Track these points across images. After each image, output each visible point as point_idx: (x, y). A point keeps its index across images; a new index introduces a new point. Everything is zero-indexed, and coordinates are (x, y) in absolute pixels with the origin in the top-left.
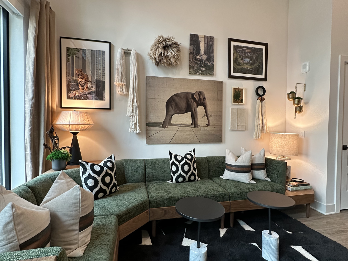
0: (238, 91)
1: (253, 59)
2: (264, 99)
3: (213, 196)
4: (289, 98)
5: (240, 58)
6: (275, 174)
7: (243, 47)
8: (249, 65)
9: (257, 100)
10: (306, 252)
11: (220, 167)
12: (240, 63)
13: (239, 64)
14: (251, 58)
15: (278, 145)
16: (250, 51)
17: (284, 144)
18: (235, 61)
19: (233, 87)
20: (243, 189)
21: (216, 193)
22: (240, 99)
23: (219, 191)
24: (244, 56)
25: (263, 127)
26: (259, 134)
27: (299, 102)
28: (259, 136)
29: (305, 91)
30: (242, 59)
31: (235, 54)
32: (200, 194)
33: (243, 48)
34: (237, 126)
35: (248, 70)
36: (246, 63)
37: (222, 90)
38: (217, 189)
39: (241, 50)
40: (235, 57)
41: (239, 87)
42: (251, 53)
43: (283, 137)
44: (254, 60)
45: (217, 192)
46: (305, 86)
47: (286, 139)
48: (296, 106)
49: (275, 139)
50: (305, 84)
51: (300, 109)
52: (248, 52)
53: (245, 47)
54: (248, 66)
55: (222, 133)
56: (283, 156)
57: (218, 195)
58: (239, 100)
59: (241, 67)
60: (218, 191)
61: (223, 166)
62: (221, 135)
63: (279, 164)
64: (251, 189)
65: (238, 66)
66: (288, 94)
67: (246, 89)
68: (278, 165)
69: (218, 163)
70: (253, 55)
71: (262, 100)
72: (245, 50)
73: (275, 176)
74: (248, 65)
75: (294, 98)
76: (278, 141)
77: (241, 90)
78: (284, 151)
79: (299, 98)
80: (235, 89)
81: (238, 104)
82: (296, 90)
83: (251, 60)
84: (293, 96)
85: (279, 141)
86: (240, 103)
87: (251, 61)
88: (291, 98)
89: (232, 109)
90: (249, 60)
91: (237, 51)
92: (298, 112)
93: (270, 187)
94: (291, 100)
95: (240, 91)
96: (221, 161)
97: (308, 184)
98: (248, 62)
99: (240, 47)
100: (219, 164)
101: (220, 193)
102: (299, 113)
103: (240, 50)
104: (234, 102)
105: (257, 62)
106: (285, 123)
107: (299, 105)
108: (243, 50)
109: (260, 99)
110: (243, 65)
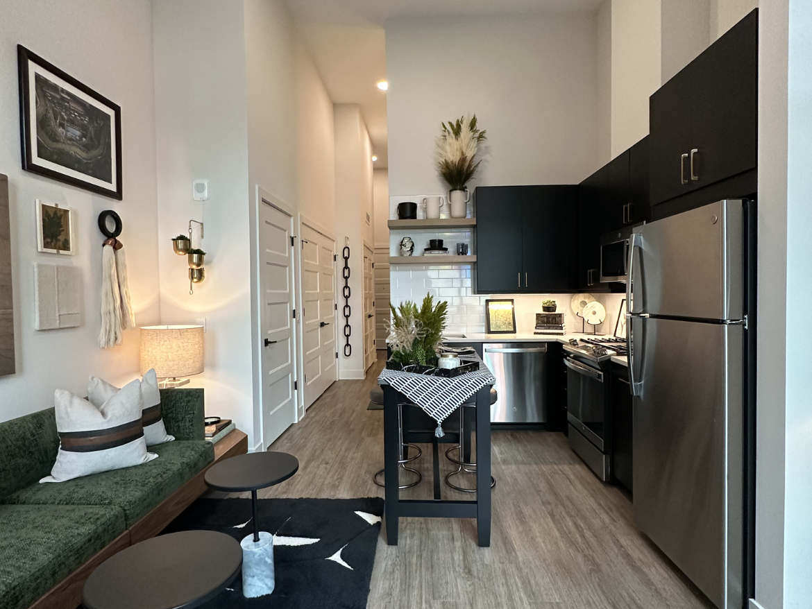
0: (55, 213)
1: (89, 135)
2: (121, 246)
3: (89, 540)
4: (176, 248)
5: (56, 119)
6: (185, 421)
7: (63, 90)
8: (80, 149)
9: (104, 245)
10: (287, 538)
11: (30, 452)
12: (55, 134)
13: (54, 138)
14: (83, 128)
15: (169, 354)
16: (80, 109)
17: (184, 350)
18: (42, 123)
19: (40, 201)
20: (149, 482)
21: (93, 527)
22: (61, 238)
23: (96, 517)
24: (66, 117)
25: (123, 314)
26: (116, 334)
27: (200, 262)
28: (116, 339)
29: (202, 237)
30: (62, 125)
31: (43, 103)
32: (51, 556)
33: (62, 94)
34: (57, 318)
35: (79, 161)
36: (73, 140)
37: (7, 206)
38: (85, 514)
39: (58, 96)
40: (42, 110)
41: (57, 205)
42: (82, 115)
43: (180, 335)
44: (91, 139)
45: (95, 522)
46: (202, 228)
47: (186, 340)
48: (194, 267)
49: (162, 343)
50: (202, 224)
51: (198, 275)
52: (77, 112)
53: (68, 94)
54: (78, 151)
55: (13, 344)
56: (174, 378)
57: (100, 529)
58: (59, 240)
59: (59, 146)
60: (98, 519)
61: (37, 445)
62: (12, 350)
63: (192, 396)
64: (164, 473)
65: (50, 142)
66: (173, 240)
67: (75, 213)
68: (190, 398)
69: (20, 443)
70: (89, 122)
71: (117, 246)
72: (68, 103)
73: (187, 424)
74: (78, 147)
75: (189, 251)
76: (169, 347)
77: (62, 213)
78: (185, 365)
79: (199, 252)
80: (45, 208)
81: (58, 252)
82: (190, 233)
83: (84, 136)
84: (185, 245)
85: (171, 346)
86: (61, 252)
87: (84, 139)
88: (181, 250)
89: (39, 266)
90: (78, 133)
91: (45, 96)
92: (195, 280)
93: (193, 453)
94: (181, 253)
95: (59, 215)
96: (29, 436)
97: (230, 422)
98: (78, 138)
99: (55, 88)
100: (24, 445)
101: (103, 520)
102: (197, 282)
103: (57, 98)
104: (44, 247)
105: (99, 144)
106: (159, 301)
107: (199, 268)
108: (63, 98)
109: (111, 244)
110: (64, 143)
